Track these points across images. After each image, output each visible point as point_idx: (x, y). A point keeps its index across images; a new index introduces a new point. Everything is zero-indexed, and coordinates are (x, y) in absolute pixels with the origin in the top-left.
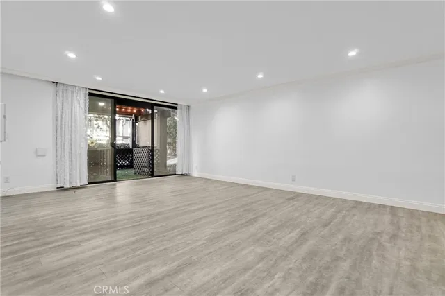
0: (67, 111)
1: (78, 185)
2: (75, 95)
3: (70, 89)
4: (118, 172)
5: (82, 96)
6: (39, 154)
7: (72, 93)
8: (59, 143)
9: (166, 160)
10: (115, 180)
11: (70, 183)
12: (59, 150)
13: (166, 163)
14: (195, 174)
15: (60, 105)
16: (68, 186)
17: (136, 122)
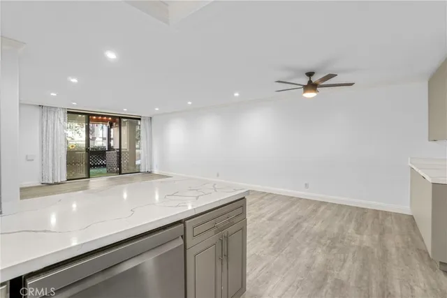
0: (51, 126)
1: (59, 181)
2: (56, 115)
3: (53, 109)
4: (91, 171)
5: (62, 115)
6: (29, 159)
7: (54, 112)
8: (44, 151)
9: (135, 160)
10: (89, 177)
11: (53, 180)
12: (44, 156)
13: (135, 163)
14: (156, 171)
15: (45, 123)
16: (51, 182)
17: (111, 128)
